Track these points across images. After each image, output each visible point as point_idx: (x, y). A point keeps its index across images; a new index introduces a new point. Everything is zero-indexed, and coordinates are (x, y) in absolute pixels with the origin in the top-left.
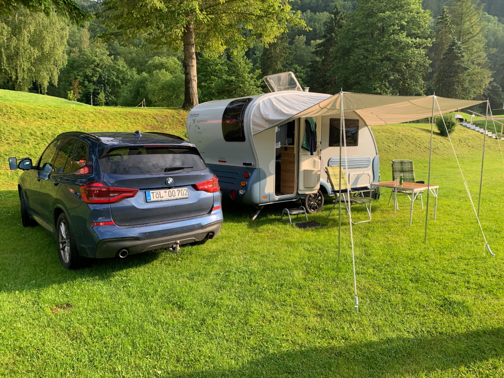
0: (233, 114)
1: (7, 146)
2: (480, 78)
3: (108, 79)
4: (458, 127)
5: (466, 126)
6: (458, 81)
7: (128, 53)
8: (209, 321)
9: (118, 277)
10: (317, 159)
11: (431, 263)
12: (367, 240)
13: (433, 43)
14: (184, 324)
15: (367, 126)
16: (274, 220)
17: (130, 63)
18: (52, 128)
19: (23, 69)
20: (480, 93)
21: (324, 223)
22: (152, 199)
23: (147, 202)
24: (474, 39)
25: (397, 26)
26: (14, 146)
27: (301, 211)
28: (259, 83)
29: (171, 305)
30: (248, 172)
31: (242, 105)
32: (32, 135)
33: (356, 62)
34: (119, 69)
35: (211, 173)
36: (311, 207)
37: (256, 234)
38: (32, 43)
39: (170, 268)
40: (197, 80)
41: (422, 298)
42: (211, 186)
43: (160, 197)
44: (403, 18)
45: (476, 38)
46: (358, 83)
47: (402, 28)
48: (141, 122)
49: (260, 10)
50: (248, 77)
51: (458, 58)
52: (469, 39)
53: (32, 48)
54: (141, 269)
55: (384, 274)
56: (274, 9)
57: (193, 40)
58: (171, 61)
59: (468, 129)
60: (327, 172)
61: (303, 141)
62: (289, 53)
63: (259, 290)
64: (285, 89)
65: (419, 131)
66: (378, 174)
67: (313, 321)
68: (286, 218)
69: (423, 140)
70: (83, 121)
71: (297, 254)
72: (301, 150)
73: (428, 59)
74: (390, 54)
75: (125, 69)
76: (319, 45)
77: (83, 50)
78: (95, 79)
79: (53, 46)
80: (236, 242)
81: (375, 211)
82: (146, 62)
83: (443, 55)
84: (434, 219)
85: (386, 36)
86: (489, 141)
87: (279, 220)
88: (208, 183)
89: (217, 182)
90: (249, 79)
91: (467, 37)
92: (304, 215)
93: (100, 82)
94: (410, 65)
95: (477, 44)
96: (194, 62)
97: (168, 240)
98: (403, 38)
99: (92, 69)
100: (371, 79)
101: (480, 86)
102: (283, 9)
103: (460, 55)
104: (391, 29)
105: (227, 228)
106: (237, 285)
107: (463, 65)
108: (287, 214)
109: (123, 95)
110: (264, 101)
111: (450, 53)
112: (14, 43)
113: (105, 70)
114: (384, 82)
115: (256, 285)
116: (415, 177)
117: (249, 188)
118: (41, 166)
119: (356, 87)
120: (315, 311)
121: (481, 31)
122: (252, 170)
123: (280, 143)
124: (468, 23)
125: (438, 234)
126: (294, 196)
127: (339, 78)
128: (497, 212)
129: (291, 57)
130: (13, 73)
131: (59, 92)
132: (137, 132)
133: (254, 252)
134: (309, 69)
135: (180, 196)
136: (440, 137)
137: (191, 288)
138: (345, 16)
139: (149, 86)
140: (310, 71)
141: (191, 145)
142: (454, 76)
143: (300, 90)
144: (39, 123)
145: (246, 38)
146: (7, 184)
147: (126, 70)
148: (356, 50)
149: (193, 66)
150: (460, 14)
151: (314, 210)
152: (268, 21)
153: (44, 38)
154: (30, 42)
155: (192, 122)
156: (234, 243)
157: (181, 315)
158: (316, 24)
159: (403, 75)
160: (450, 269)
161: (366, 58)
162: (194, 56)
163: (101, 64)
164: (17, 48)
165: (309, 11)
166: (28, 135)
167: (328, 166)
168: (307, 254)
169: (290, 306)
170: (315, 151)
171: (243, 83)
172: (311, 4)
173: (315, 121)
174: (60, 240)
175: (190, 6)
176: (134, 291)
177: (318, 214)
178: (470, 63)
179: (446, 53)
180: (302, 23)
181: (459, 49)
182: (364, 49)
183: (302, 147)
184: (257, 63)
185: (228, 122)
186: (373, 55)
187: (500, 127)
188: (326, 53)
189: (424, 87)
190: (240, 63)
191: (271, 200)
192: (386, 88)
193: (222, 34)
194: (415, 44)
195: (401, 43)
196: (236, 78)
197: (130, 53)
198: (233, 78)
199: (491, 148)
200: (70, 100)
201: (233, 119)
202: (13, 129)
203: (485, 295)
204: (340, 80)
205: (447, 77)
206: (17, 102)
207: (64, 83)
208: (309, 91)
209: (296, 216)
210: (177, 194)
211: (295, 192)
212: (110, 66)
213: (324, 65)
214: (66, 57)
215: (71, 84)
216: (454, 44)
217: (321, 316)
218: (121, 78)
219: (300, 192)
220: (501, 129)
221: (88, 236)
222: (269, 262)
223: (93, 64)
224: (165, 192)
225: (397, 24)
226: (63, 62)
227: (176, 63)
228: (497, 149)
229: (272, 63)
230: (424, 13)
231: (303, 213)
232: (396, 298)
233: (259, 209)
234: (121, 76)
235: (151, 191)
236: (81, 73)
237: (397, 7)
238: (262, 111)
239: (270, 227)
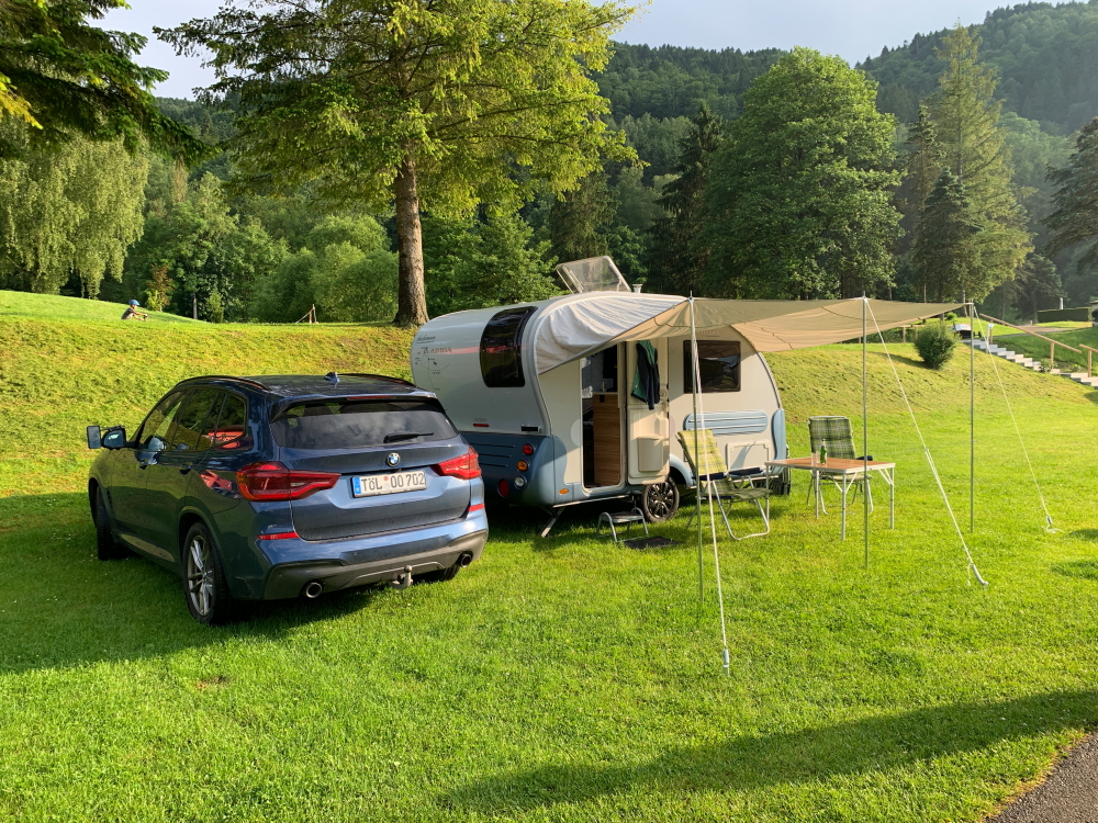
0: (499, 335)
1: (49, 408)
2: (1005, 248)
3: (227, 264)
4: (960, 349)
5: (977, 347)
6: (958, 256)
7: (270, 209)
8: (472, 694)
9: (299, 635)
10: (661, 417)
11: (870, 601)
12: (758, 566)
13: (903, 179)
14: (431, 701)
15: (756, 352)
16: (583, 536)
17: (275, 229)
18: (137, 369)
19: (51, 247)
20: (1009, 278)
21: (679, 539)
22: (363, 492)
23: (354, 497)
24: (986, 168)
25: (827, 146)
26: (63, 406)
27: (635, 518)
28: (547, 268)
29: (403, 672)
30: (531, 445)
31: (518, 320)
32: (97, 384)
33: (747, 219)
34: (249, 242)
35: (464, 443)
36: (654, 510)
37: (550, 560)
38: (72, 193)
39: (394, 618)
40: (422, 269)
41: (843, 652)
42: (466, 467)
43: (377, 488)
44: (838, 131)
45: (991, 167)
46: (755, 263)
47: (839, 150)
48: (311, 354)
49: (546, 129)
50: (525, 256)
51: (955, 209)
52: (977, 169)
53: (71, 205)
54: (341, 621)
55: (783, 620)
56: (573, 129)
57: (414, 189)
58: (361, 224)
59: (982, 353)
60: (682, 442)
61: (634, 384)
62: (609, 204)
63: (558, 648)
64: (597, 288)
65: (879, 358)
66: (783, 445)
67: (652, 691)
68: (605, 531)
69: (888, 376)
70: (197, 354)
71: (627, 593)
72: (631, 400)
73: (896, 211)
74: (817, 203)
75: (263, 242)
76: (672, 186)
77: (174, 204)
78: (199, 264)
79: (114, 199)
80: (512, 575)
81: (779, 515)
82: (311, 226)
83: (926, 202)
84: (891, 527)
85: (807, 166)
86: (1026, 376)
87: (594, 536)
88: (460, 462)
89: (475, 461)
90: (527, 262)
91: (974, 165)
92: (642, 526)
93: (209, 269)
94: (859, 223)
95: (995, 180)
96: (418, 234)
97: (390, 566)
98: (842, 170)
99: (194, 243)
100: (779, 253)
101: (1008, 264)
102: (591, 128)
103: (959, 203)
104: (816, 153)
105: (492, 552)
106: (517, 642)
107: (967, 223)
108: (607, 524)
109: (260, 295)
110: (557, 312)
111: (939, 199)
112: (34, 193)
113: (221, 244)
114: (807, 259)
115: (551, 641)
116: (855, 450)
117: (533, 477)
118: (142, 441)
119: (748, 272)
120: (655, 676)
121: (1000, 153)
122: (539, 439)
123: (591, 388)
124: (973, 137)
125: (894, 552)
126: (621, 488)
127: (713, 254)
128: (1015, 514)
129: (613, 211)
130: (30, 256)
131: (120, 292)
132: (331, 375)
133: (546, 591)
134: (651, 236)
135: (412, 486)
136: (924, 370)
137: (436, 649)
138: (721, 128)
139: (317, 276)
140: (653, 239)
141: (428, 394)
142: (951, 245)
143: (626, 290)
144: (109, 360)
145: (519, 184)
146: (55, 482)
147: (265, 244)
148: (748, 195)
149: (414, 240)
150: (953, 120)
151: (661, 516)
152: (563, 151)
153: (96, 183)
154: (66, 191)
155: (422, 353)
156: (508, 577)
157: (423, 688)
158: (664, 141)
159: (845, 245)
160: (901, 609)
161: (768, 210)
162: (417, 221)
163: (212, 232)
164: (38, 204)
165: (648, 115)
166: (89, 384)
167: (685, 429)
168: (644, 591)
169: (612, 670)
170: (657, 402)
171: (515, 268)
172: (652, 101)
173: (654, 346)
174: (190, 574)
175: (411, 128)
176: (335, 653)
177: (668, 523)
178: (983, 216)
179: (931, 199)
180: (630, 153)
181: (958, 191)
182: (764, 192)
183: (633, 395)
184: (542, 224)
185: (491, 350)
186: (782, 204)
187: (1049, 346)
188: (685, 202)
189: (890, 267)
190: (507, 228)
191: (576, 496)
192: (813, 271)
193: (473, 176)
194: (866, 181)
195: (838, 180)
196: (499, 258)
197: (275, 208)
198: (494, 258)
199: (1031, 390)
200: (151, 309)
201: (501, 344)
202: (60, 373)
203: (953, 645)
204: (717, 256)
205: (936, 248)
206: (63, 319)
207: (133, 273)
208: (643, 291)
209: (626, 528)
210: (406, 482)
211: (622, 481)
212: (231, 235)
213: (681, 226)
214: (141, 219)
215: (150, 276)
216: (946, 180)
217: (664, 683)
218: (255, 259)
219: (631, 482)
220: (1050, 351)
221: (250, 560)
222: (575, 605)
223: (195, 232)
224: (386, 479)
225: (828, 142)
226: (135, 231)
227: (372, 229)
228: (1042, 392)
229: (574, 225)
230: (882, 119)
231: (640, 521)
232: (798, 654)
233: (554, 516)
234: (254, 256)
235: (362, 478)
236: (170, 253)
237: (825, 109)
238: (554, 331)
239: (575, 547)
